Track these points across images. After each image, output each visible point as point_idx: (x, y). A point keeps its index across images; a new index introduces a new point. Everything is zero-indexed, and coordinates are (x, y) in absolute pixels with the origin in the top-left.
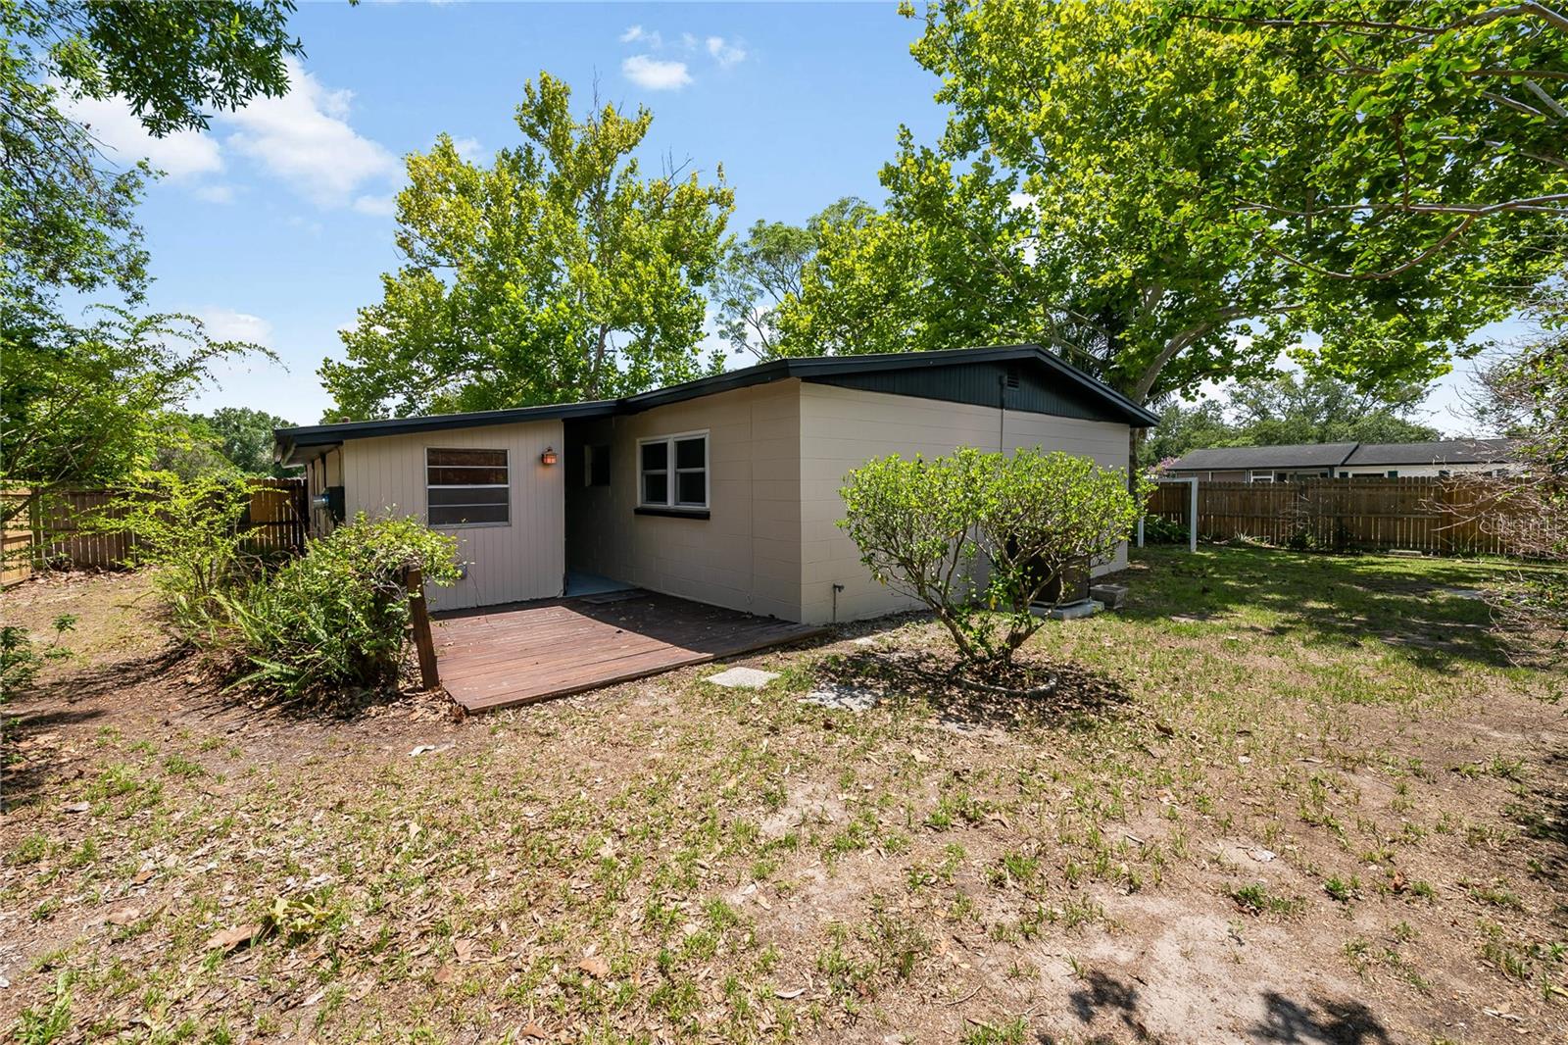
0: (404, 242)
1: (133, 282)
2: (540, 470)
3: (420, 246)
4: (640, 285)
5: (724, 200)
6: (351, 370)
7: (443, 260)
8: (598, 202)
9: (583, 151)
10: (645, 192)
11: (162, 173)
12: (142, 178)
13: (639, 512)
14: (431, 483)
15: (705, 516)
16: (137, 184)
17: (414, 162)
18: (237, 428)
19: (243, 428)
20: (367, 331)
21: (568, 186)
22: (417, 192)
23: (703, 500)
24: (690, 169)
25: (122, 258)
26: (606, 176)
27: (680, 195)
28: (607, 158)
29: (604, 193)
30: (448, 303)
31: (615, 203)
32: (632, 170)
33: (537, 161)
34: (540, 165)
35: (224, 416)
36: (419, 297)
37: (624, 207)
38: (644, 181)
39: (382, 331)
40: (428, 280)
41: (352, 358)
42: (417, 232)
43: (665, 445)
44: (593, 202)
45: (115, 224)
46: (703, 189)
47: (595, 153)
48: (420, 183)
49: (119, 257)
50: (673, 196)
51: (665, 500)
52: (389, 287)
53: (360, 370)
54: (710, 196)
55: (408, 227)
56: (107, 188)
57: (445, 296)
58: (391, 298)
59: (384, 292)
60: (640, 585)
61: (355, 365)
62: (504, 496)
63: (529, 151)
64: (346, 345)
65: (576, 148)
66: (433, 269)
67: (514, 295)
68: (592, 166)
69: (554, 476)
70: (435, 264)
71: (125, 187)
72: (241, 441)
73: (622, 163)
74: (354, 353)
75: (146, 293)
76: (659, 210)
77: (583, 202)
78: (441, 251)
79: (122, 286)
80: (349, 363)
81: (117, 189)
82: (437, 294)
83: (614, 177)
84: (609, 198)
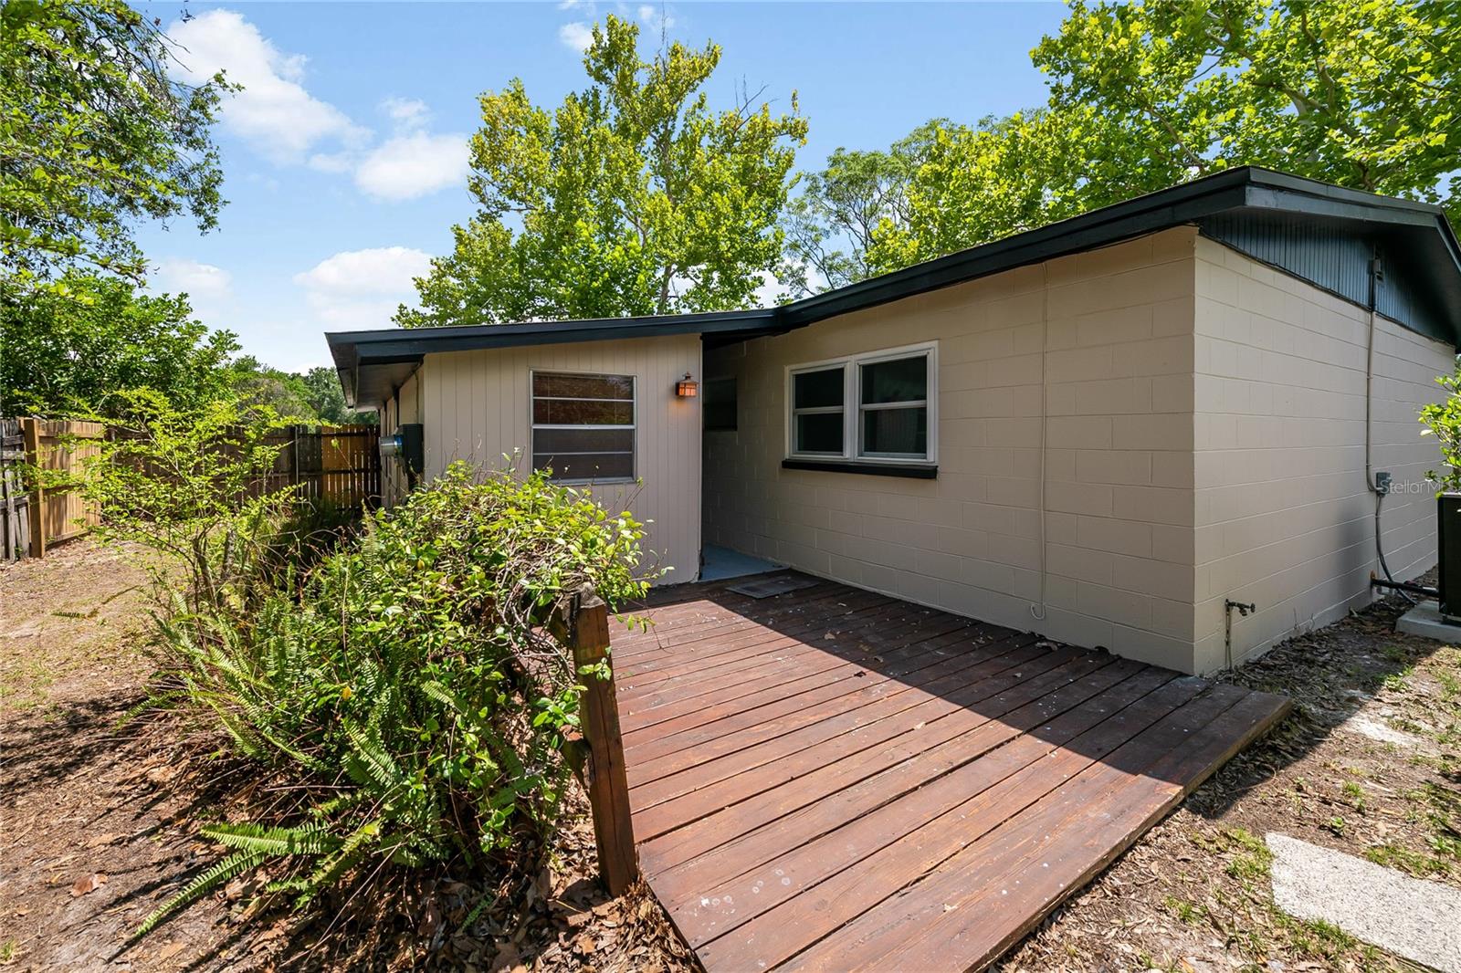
0: (476, 188)
1: (206, 207)
2: (674, 406)
3: (491, 191)
4: (717, 219)
5: (797, 131)
6: (424, 318)
7: (513, 204)
8: (663, 143)
9: (651, 90)
10: (716, 126)
11: (239, 88)
12: (219, 92)
13: (788, 465)
14: (537, 421)
15: (929, 473)
16: (215, 100)
17: (488, 101)
18: (327, 385)
19: (332, 385)
20: (439, 278)
21: (633, 128)
22: (491, 133)
23: (921, 447)
24: (763, 99)
25: (194, 178)
26: (673, 115)
27: (754, 125)
28: (677, 96)
29: (671, 132)
30: (516, 249)
31: (683, 139)
32: (700, 106)
33: (602, 105)
34: (606, 108)
35: (317, 375)
36: (488, 246)
37: (691, 143)
38: (714, 114)
39: (453, 281)
40: (497, 229)
41: (425, 305)
42: (489, 177)
43: (841, 371)
44: (658, 143)
45: (190, 144)
46: (775, 120)
47: (662, 90)
48: (493, 123)
49: (192, 177)
50: (744, 128)
51: (839, 447)
52: (460, 239)
53: (433, 317)
54: (784, 127)
55: (481, 171)
56: (185, 105)
57: (513, 242)
58: (462, 249)
59: (454, 243)
60: (788, 564)
61: (429, 311)
62: (627, 440)
63: (596, 95)
64: (419, 292)
65: (642, 89)
66: (504, 213)
67: (585, 233)
68: (661, 103)
69: (690, 413)
70: (506, 208)
71: (202, 100)
72: (330, 396)
73: (690, 100)
74: (427, 300)
75: (219, 217)
76: (729, 143)
77: (649, 142)
78: (513, 196)
79: (197, 211)
80: (423, 310)
81: (194, 106)
82: (505, 241)
83: (681, 115)
84: (674, 138)
